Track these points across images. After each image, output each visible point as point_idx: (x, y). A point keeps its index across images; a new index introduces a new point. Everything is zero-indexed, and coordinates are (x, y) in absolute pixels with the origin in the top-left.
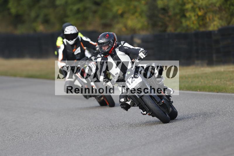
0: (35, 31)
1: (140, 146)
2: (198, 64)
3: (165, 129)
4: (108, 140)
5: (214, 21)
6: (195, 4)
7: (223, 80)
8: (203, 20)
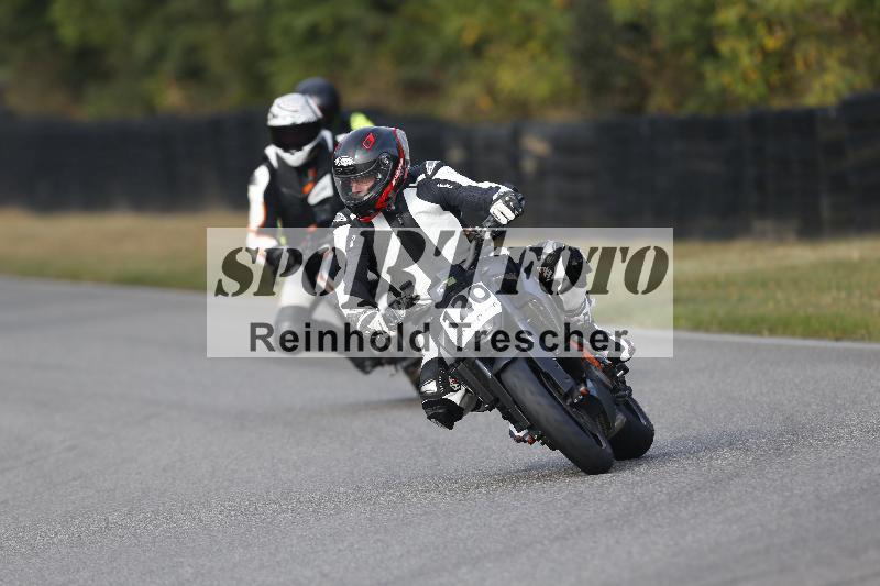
0: (150, 108)
1: (546, 542)
2: (763, 235)
3: (638, 479)
4: (423, 517)
5: (823, 69)
6: (752, 6)
7: (857, 293)
8: (782, 66)
